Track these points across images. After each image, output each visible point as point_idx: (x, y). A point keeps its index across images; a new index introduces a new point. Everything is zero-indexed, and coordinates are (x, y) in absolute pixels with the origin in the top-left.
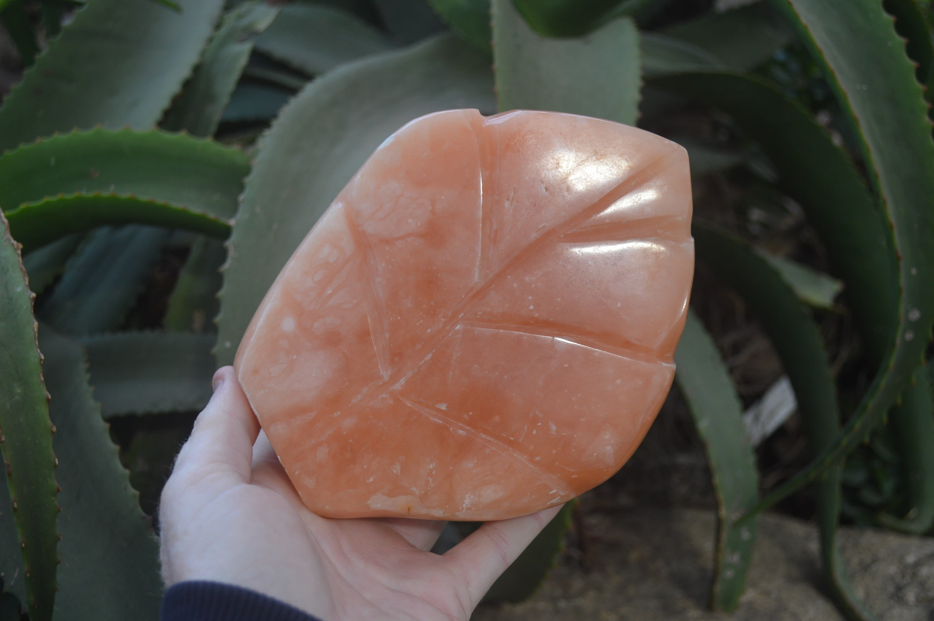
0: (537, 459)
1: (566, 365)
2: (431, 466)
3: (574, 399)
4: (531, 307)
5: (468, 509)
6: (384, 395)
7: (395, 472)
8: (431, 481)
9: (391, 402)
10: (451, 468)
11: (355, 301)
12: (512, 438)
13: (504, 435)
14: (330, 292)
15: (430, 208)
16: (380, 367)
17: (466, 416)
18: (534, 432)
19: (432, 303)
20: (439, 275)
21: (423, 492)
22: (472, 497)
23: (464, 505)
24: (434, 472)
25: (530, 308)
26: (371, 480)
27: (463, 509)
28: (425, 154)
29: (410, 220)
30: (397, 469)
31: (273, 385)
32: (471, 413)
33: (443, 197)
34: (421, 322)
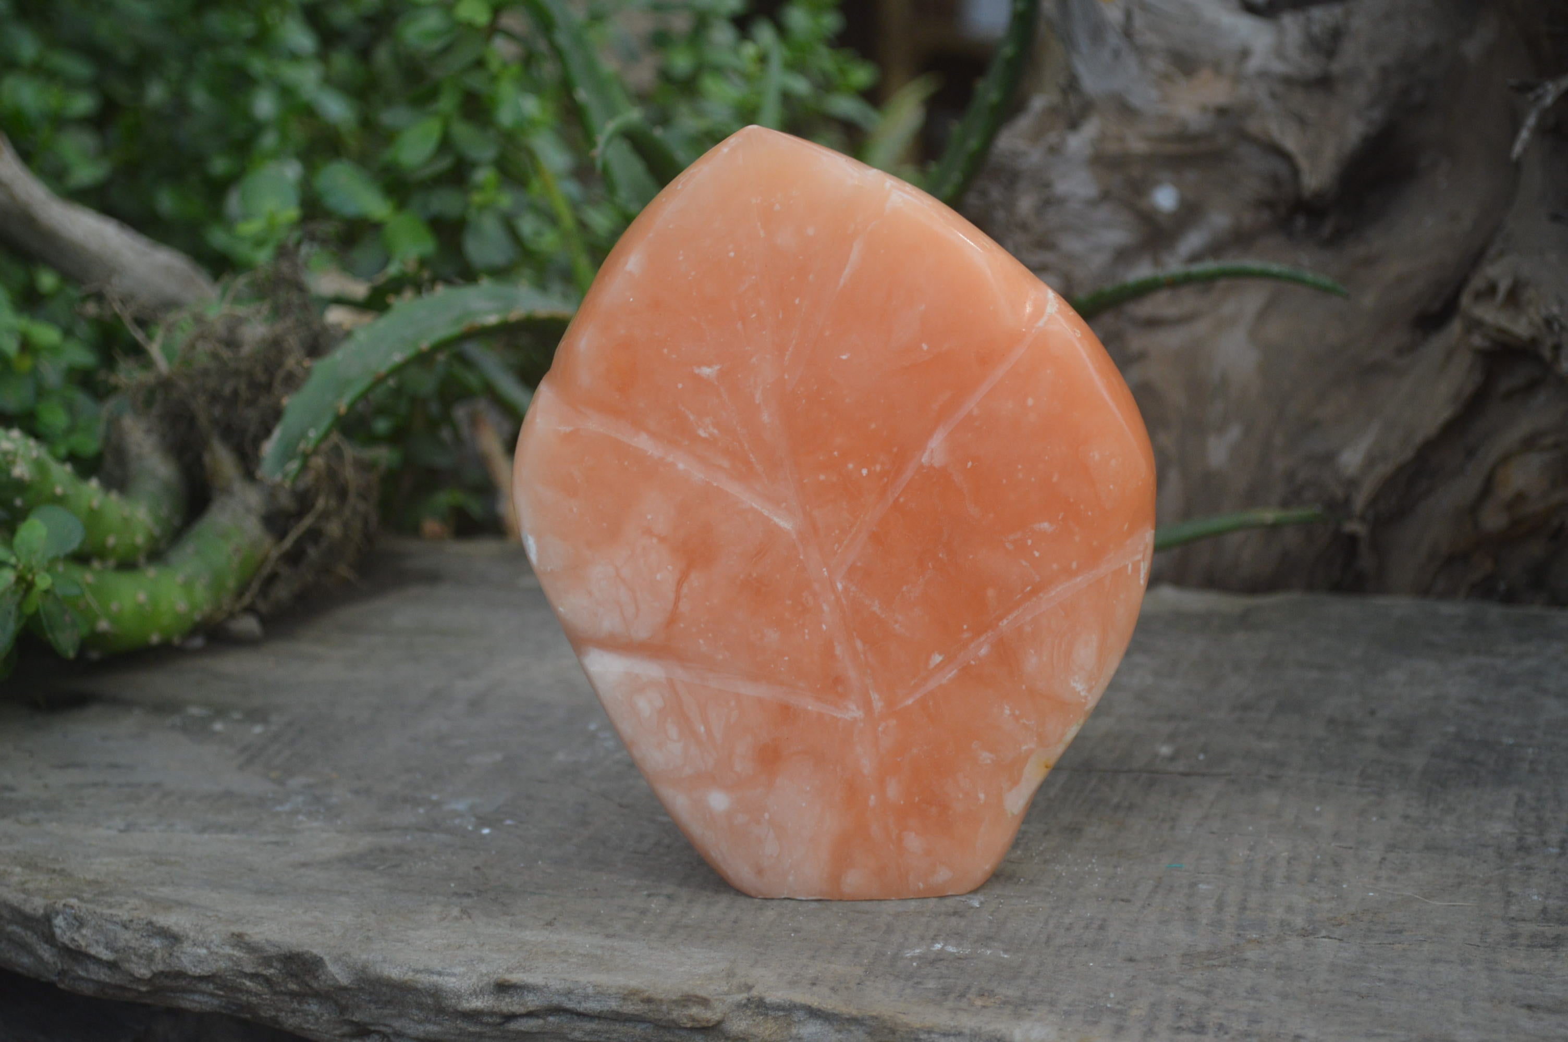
0: (1074, 565)
1: (970, 464)
2: (1007, 712)
3: (1020, 476)
4: (865, 472)
5: (1090, 690)
6: (880, 729)
7: (989, 761)
8: (1026, 722)
9: (893, 722)
10: (1024, 687)
11: (733, 703)
12: (1029, 589)
13: (1019, 596)
14: (702, 729)
15: (655, 541)
16: (839, 716)
17: (966, 635)
18: (1037, 554)
19: (789, 602)
20: (754, 575)
21: (1035, 739)
22: (1077, 678)
23: (1083, 694)
24: (1017, 712)
25: (864, 475)
26: (982, 796)
27: (1086, 698)
28: (575, 510)
29: (658, 577)
30: (986, 757)
31: (790, 861)
32: (965, 627)
33: (649, 517)
34: (806, 631)
